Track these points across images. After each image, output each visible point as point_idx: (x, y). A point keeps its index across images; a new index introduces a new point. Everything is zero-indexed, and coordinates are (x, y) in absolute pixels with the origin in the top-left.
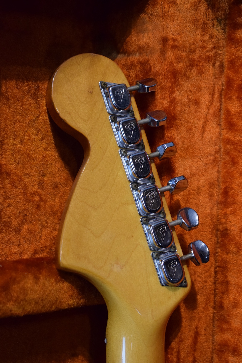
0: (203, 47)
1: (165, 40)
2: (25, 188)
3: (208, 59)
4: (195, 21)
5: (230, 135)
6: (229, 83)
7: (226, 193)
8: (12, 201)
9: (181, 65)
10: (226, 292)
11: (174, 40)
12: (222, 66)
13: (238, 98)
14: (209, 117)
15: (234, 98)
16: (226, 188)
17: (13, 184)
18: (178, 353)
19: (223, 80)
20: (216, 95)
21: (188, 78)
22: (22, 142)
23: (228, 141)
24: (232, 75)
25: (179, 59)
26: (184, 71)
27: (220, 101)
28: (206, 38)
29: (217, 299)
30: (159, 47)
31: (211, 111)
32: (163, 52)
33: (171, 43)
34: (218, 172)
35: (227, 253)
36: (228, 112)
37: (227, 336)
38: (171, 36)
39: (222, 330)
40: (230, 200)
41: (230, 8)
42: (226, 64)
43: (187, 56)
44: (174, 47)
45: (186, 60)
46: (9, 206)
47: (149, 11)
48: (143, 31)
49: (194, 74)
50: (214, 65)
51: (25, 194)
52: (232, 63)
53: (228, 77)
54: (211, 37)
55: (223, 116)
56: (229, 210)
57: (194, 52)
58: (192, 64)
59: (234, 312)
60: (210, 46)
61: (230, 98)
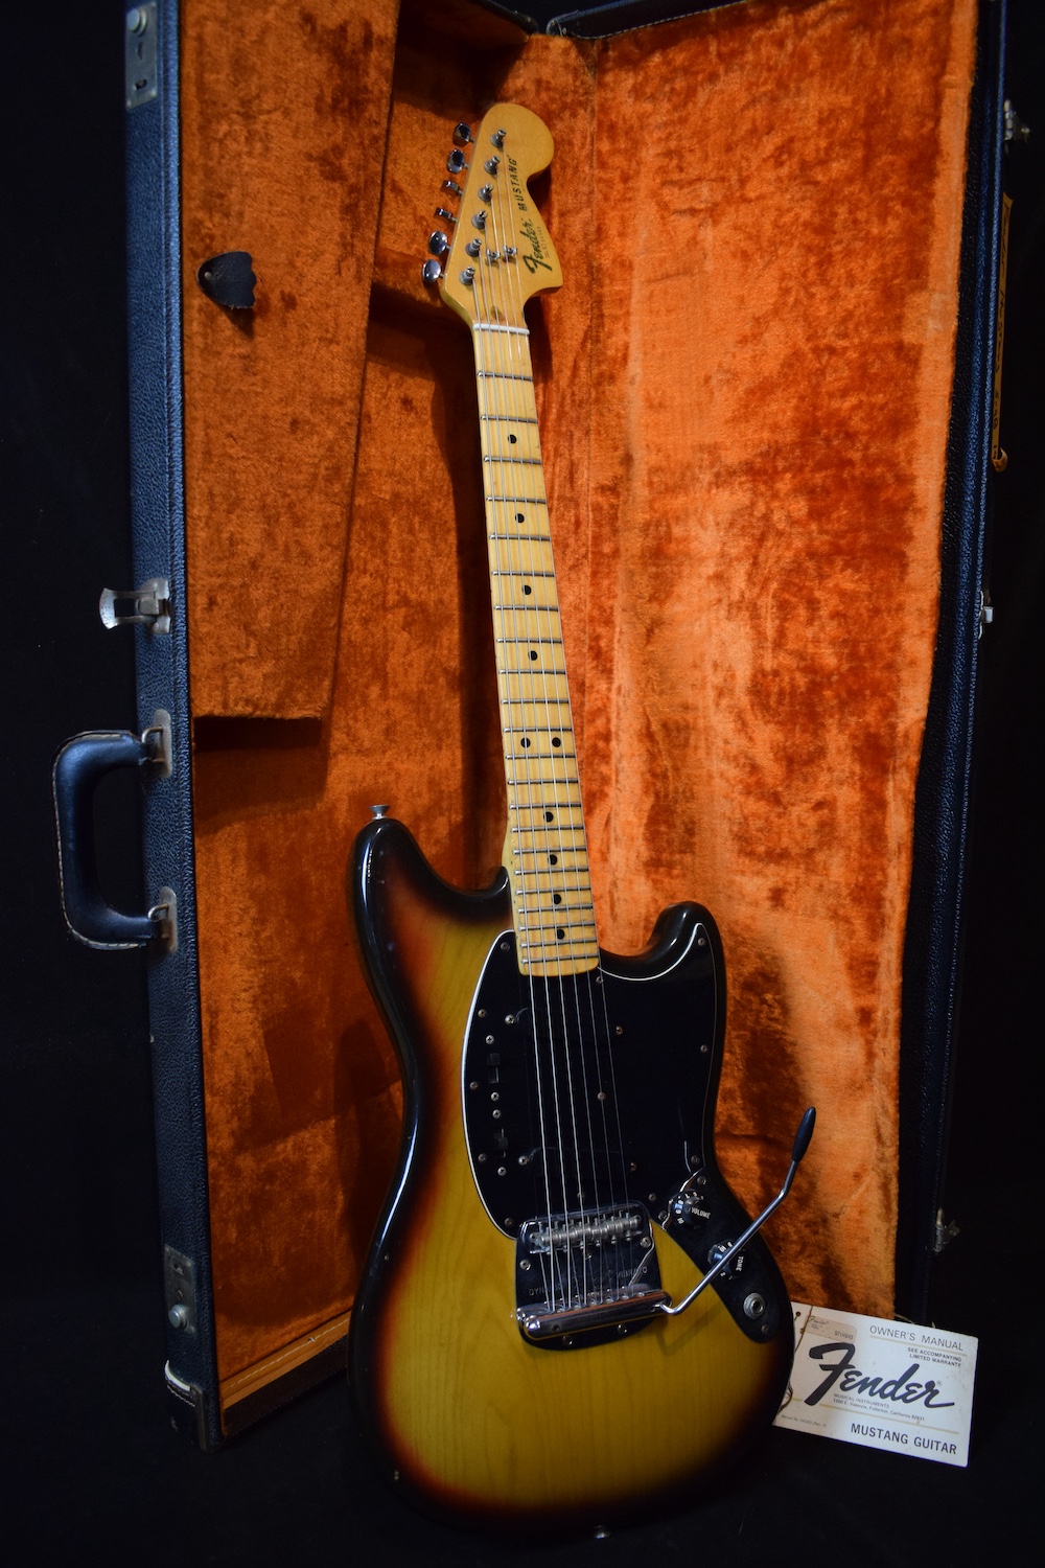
0: (575, 92)
1: (539, 82)
2: (415, 208)
3: (580, 104)
4: (566, 66)
5: (602, 175)
6: (600, 124)
7: (599, 230)
8: (404, 218)
9: (554, 106)
10: (602, 325)
11: (548, 82)
12: (593, 111)
13: (608, 137)
14: (582, 158)
15: (605, 139)
16: (599, 225)
17: (404, 201)
18: (558, 382)
19: (595, 123)
20: (589, 139)
21: (561, 119)
22: (412, 166)
23: (600, 180)
24: (602, 117)
25: (552, 100)
26: (557, 112)
27: (592, 145)
28: (578, 83)
29: (594, 333)
30: (533, 88)
31: (584, 153)
32: (538, 93)
33: (544, 85)
34: (592, 211)
35: (602, 287)
36: (600, 153)
37: (604, 367)
38: (544, 78)
39: (599, 363)
40: (604, 235)
41: (598, 55)
42: (596, 108)
43: (561, 99)
44: (548, 89)
45: (559, 102)
46: (401, 221)
47: (524, 57)
48: (518, 77)
49: (568, 116)
50: (585, 110)
51: (415, 215)
52: (602, 106)
53: (599, 120)
54: (583, 83)
55: (595, 158)
56: (602, 246)
57: (567, 95)
58: (564, 107)
59: (610, 341)
60: (581, 91)
61: (601, 139)
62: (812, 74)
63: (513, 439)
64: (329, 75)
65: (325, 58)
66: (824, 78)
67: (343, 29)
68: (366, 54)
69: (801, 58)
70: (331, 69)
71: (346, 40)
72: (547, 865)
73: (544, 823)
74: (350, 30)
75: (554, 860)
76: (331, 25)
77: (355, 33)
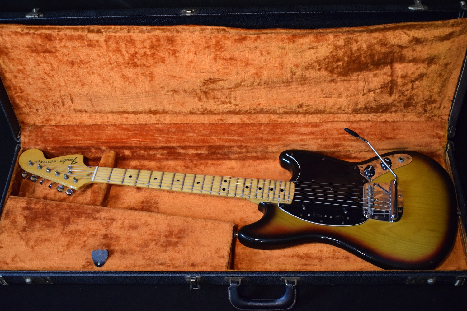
62: (24, 68)
63: (131, 176)
64: (39, 222)
65: (35, 223)
66: (25, 65)
67: (26, 217)
68: (33, 209)
69: (19, 71)
70: (38, 221)
71: (29, 216)
72: (261, 191)
73: (249, 189)
74: (26, 215)
75: (260, 188)
76: (25, 222)
77: (26, 213)
